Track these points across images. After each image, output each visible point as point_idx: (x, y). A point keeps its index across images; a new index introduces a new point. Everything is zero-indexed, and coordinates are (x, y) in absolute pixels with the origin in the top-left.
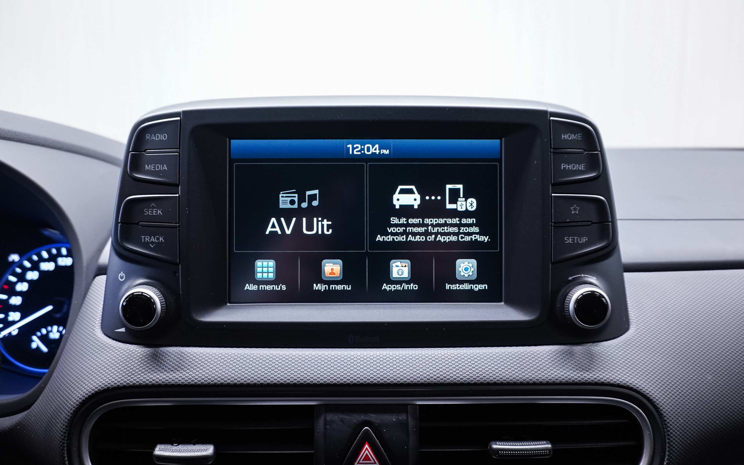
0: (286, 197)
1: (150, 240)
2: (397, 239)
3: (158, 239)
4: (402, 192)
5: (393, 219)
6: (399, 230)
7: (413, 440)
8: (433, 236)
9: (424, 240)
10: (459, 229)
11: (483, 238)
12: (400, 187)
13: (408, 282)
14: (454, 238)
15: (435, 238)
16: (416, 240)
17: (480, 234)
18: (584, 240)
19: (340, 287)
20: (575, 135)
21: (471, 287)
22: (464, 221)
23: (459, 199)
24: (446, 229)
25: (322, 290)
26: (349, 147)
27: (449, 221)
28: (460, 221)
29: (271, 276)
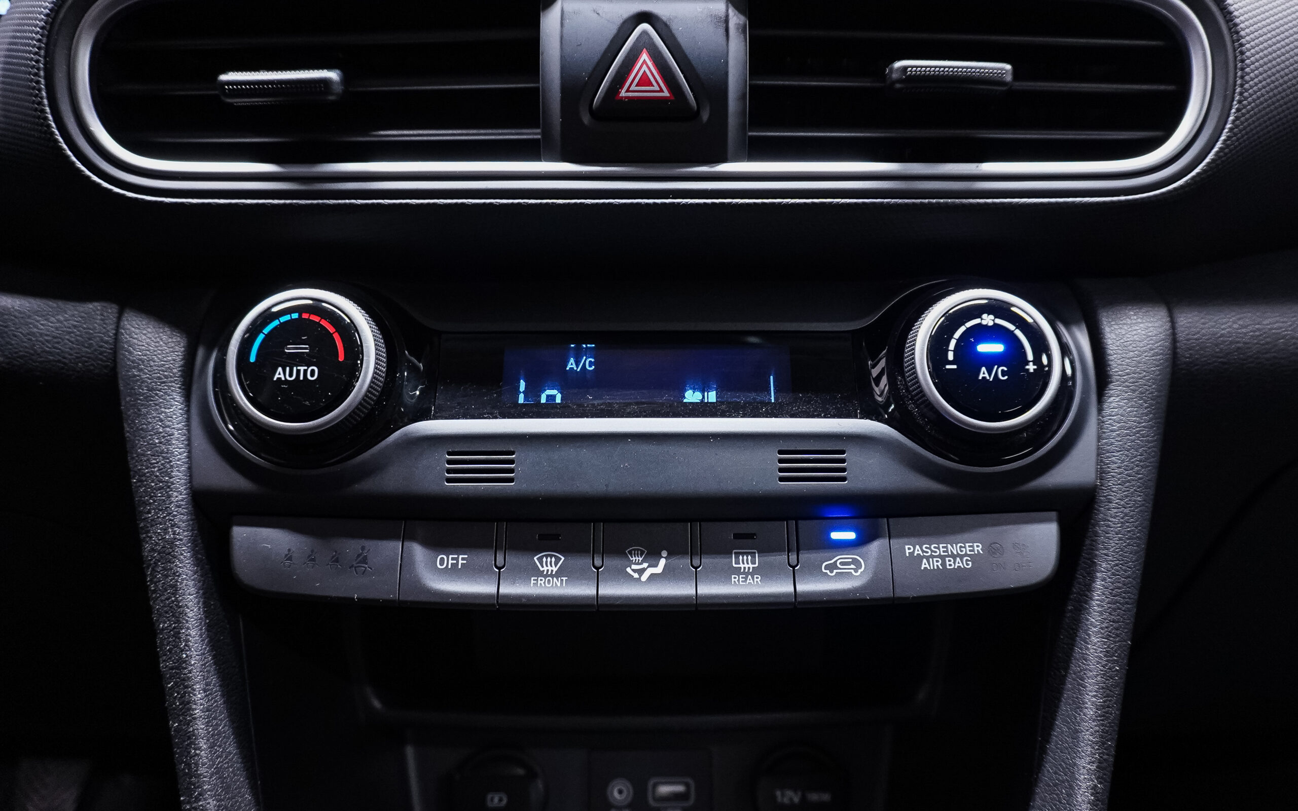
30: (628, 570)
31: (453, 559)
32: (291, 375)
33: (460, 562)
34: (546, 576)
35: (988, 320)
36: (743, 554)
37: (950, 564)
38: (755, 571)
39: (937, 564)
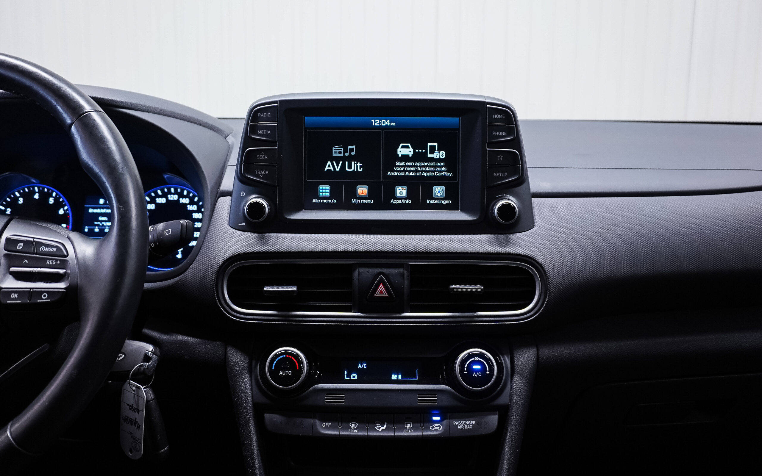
0: (337, 149)
1: (260, 173)
2: (399, 174)
3: (265, 172)
4: (403, 147)
5: (397, 163)
6: (401, 169)
7: (406, 283)
8: (420, 173)
9: (415, 175)
10: (435, 169)
11: (449, 174)
12: (401, 145)
13: (406, 199)
14: (432, 174)
15: (421, 174)
16: (410, 175)
17: (447, 171)
18: (505, 175)
19: (366, 201)
20: (501, 116)
21: (442, 202)
22: (438, 164)
23: (435, 152)
24: (428, 169)
25: (357, 203)
26: (372, 122)
27: (429, 164)
28: (436, 164)
29: (328, 194)
30: (376, 428)
31: (327, 424)
32: (284, 373)
33: (329, 425)
34: (353, 429)
35: (476, 359)
36: (408, 424)
37: (466, 427)
38: (411, 428)
39: (462, 427)
